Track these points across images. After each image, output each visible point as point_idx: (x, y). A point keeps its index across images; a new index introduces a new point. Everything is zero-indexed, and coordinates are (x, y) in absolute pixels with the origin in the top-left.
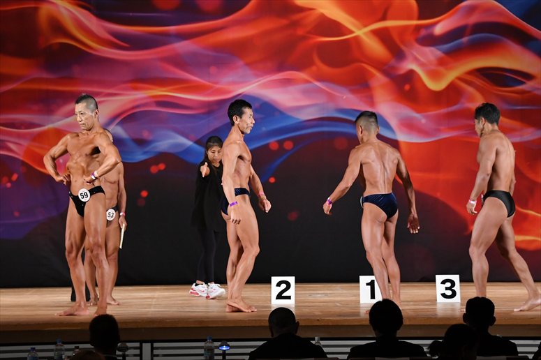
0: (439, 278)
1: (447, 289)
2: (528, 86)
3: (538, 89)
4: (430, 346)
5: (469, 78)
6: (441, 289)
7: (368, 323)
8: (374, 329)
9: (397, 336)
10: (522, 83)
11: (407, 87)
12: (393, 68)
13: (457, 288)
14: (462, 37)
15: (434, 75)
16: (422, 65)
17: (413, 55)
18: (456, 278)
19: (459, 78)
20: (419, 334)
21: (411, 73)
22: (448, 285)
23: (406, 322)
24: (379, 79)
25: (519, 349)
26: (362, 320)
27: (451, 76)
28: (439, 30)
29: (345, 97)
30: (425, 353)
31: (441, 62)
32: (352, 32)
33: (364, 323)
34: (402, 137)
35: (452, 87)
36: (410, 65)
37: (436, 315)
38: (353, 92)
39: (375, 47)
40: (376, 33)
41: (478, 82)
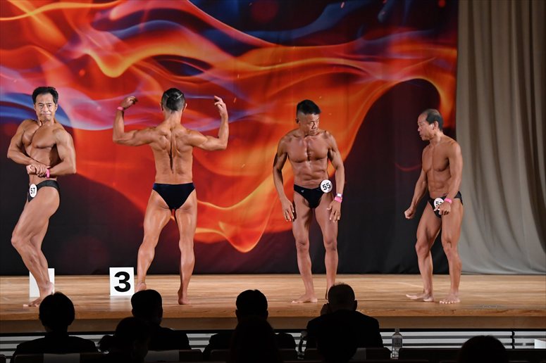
0: (114, 271)
1: (121, 282)
2: (205, 75)
3: (216, 79)
4: (101, 341)
5: (146, 65)
6: (114, 281)
7: (37, 317)
8: (43, 324)
9: (68, 331)
10: (200, 72)
11: (82, 73)
12: (68, 52)
13: (131, 281)
14: (138, 23)
15: (111, 61)
16: (97, 50)
17: (88, 39)
18: (130, 270)
19: (136, 65)
20: (91, 329)
21: (86, 58)
22: (122, 277)
23: (77, 317)
24: (52, 64)
25: (191, 343)
26: (32, 315)
27: (127, 62)
28: (115, 14)
29: (15, 81)
30: (96, 349)
31: (117, 48)
32: (23, 13)
33: (33, 318)
34: (77, 125)
35: (128, 74)
36: (84, 50)
37: (109, 309)
38: (25, 75)
39: (48, 30)
40: (49, 15)
41: (156, 69)
